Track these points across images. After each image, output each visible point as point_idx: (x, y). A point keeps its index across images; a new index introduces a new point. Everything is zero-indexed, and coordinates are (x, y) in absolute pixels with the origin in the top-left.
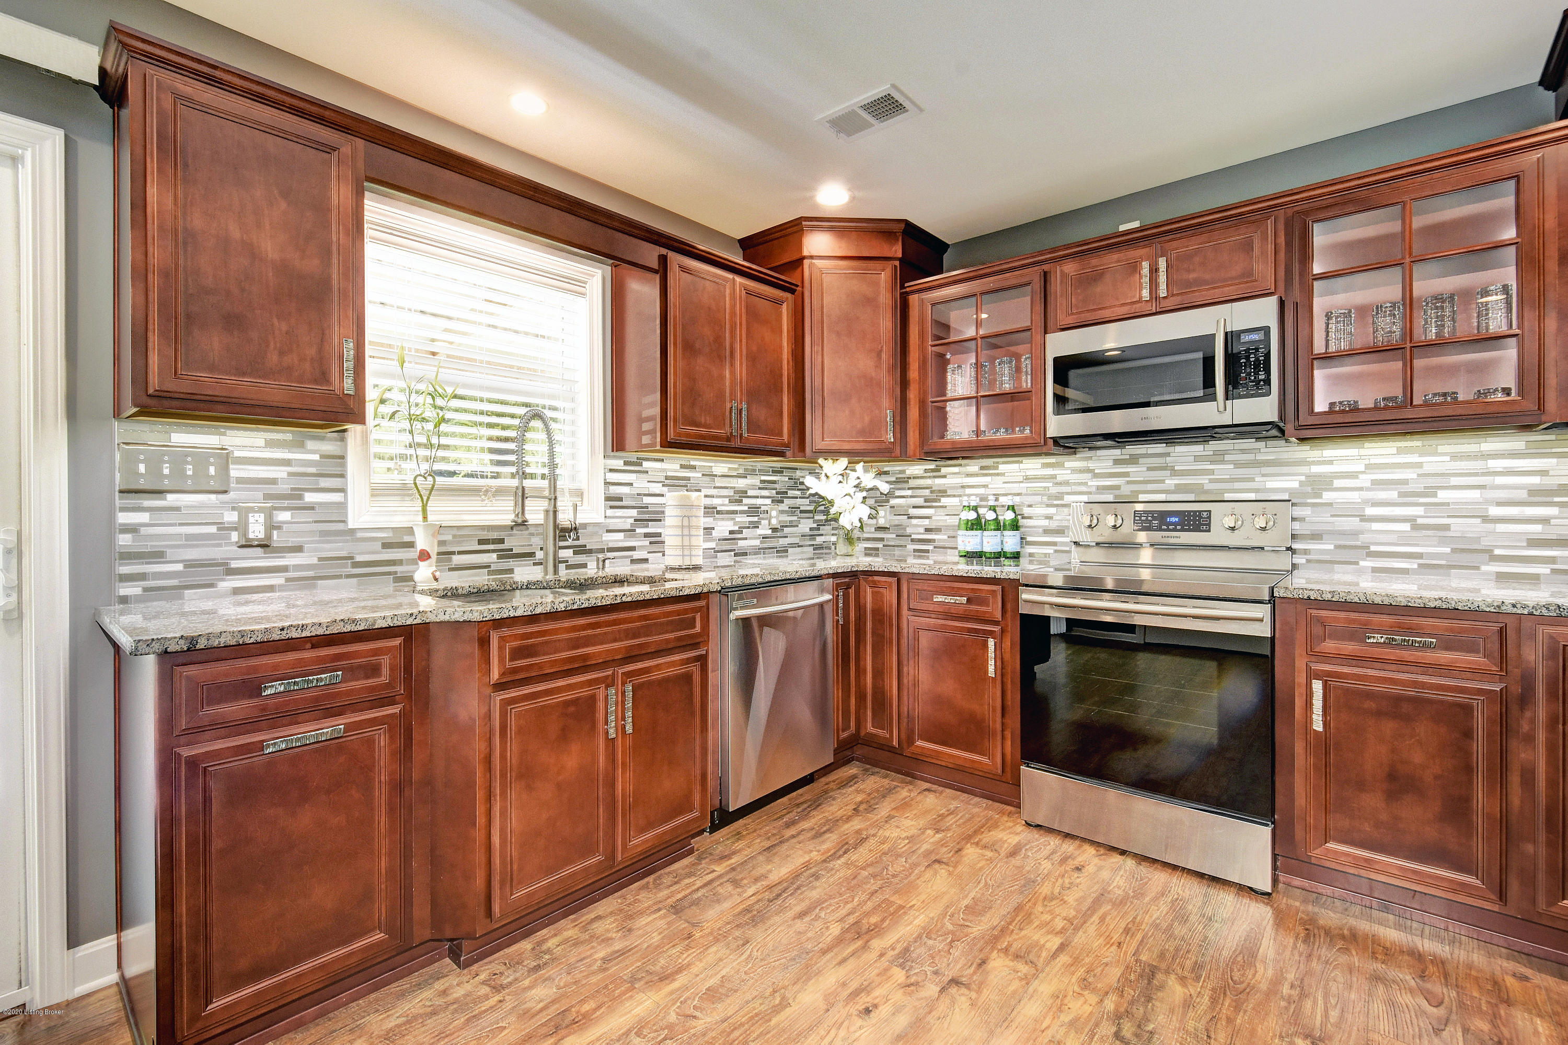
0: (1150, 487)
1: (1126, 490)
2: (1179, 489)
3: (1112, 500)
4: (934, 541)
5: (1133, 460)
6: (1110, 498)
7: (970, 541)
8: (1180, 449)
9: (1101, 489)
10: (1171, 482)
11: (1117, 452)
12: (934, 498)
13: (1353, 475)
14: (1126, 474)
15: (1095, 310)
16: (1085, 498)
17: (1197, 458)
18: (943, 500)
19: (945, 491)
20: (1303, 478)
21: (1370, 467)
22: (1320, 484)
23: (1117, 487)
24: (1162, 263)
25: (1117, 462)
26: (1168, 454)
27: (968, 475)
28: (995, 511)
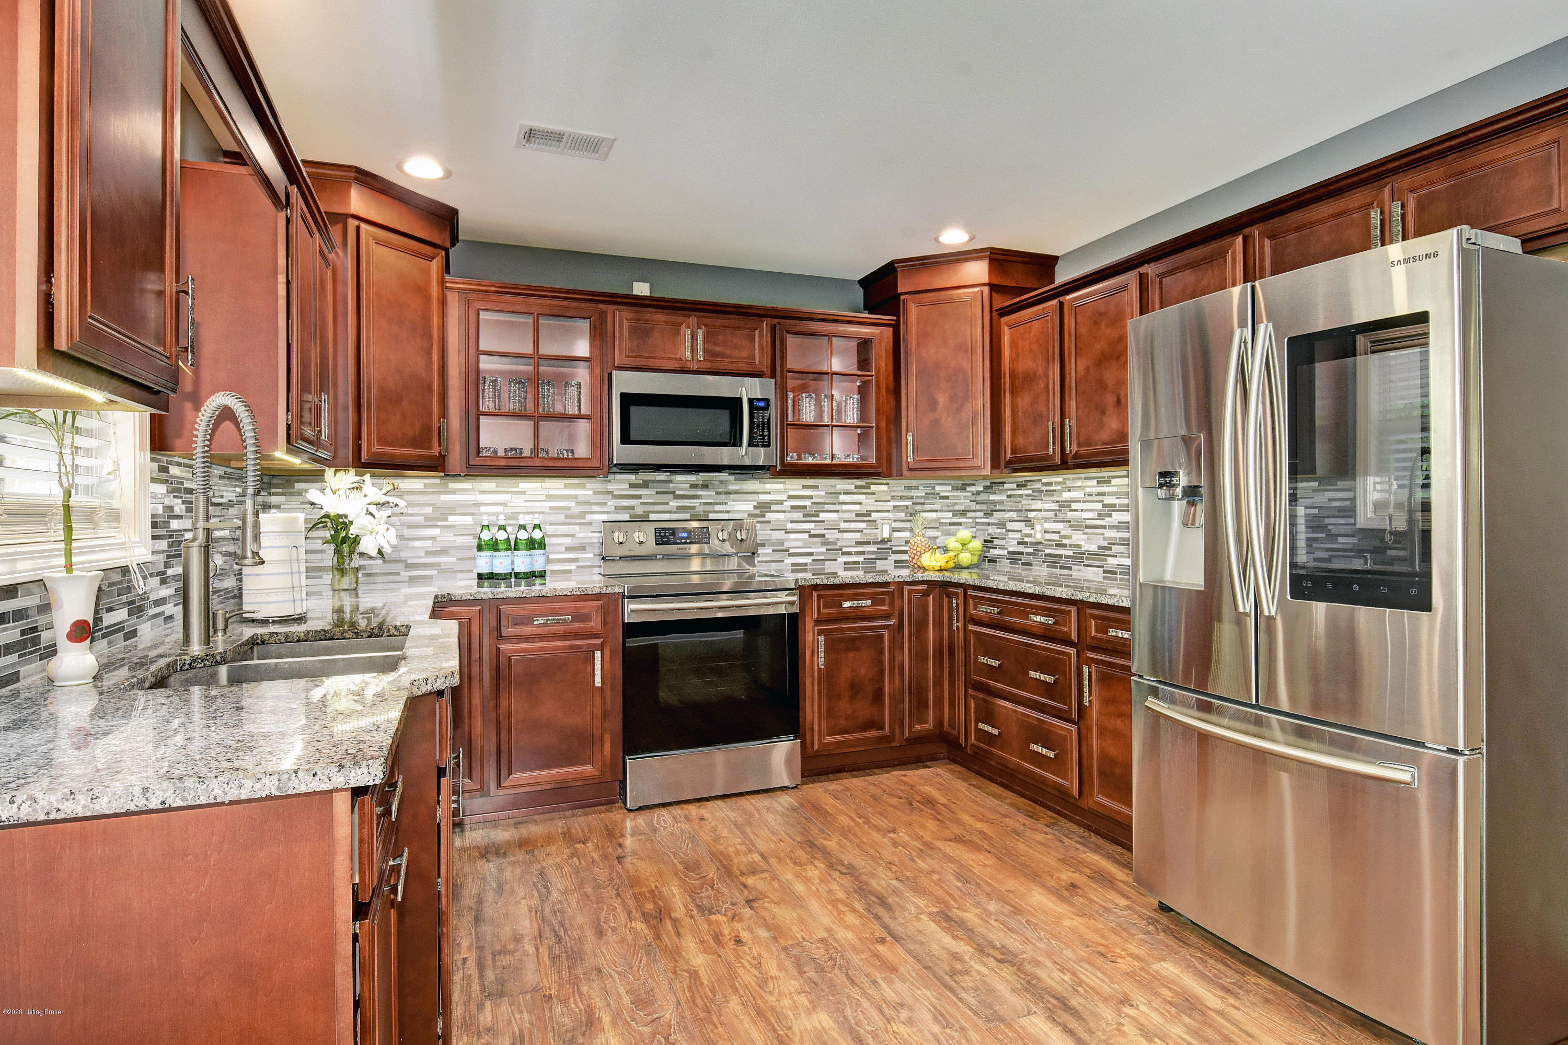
0: (657, 508)
1: (639, 510)
2: (680, 509)
3: (628, 519)
4: (439, 564)
5: (645, 485)
6: (627, 517)
7: (485, 562)
8: (680, 478)
9: (619, 509)
10: (674, 504)
11: (632, 477)
12: (441, 515)
13: (781, 502)
14: (639, 497)
15: (647, 357)
16: (605, 517)
17: (693, 486)
18: (451, 518)
19: (454, 509)
20: (755, 504)
21: (791, 497)
22: (764, 508)
23: (632, 508)
24: (700, 333)
25: (632, 486)
26: (671, 482)
27: (482, 492)
28: (505, 530)
